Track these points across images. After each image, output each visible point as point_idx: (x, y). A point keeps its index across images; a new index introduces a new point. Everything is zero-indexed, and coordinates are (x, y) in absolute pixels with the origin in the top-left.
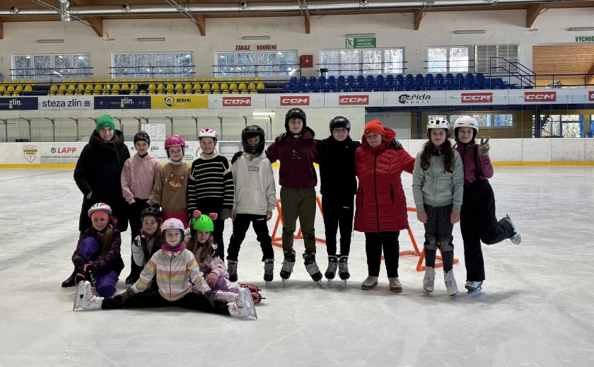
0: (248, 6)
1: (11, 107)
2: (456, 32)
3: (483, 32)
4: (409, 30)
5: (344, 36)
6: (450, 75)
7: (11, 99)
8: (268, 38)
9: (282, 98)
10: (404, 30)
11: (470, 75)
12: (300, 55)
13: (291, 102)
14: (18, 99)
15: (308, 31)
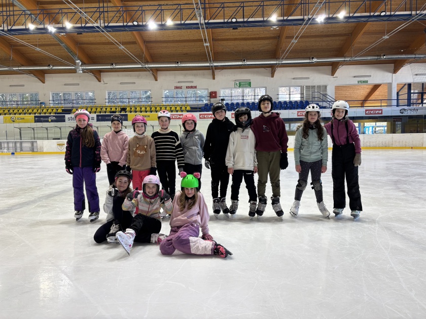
0: (181, 64)
1: (50, 121)
2: (294, 79)
3: (308, 78)
4: (269, 78)
5: (234, 81)
6: (291, 102)
7: (50, 116)
8: (192, 82)
9: (200, 115)
10: (266, 78)
11: (301, 102)
12: (210, 91)
13: (205, 116)
14: (54, 116)
15: (214, 78)
